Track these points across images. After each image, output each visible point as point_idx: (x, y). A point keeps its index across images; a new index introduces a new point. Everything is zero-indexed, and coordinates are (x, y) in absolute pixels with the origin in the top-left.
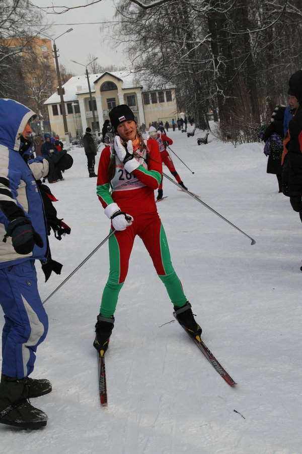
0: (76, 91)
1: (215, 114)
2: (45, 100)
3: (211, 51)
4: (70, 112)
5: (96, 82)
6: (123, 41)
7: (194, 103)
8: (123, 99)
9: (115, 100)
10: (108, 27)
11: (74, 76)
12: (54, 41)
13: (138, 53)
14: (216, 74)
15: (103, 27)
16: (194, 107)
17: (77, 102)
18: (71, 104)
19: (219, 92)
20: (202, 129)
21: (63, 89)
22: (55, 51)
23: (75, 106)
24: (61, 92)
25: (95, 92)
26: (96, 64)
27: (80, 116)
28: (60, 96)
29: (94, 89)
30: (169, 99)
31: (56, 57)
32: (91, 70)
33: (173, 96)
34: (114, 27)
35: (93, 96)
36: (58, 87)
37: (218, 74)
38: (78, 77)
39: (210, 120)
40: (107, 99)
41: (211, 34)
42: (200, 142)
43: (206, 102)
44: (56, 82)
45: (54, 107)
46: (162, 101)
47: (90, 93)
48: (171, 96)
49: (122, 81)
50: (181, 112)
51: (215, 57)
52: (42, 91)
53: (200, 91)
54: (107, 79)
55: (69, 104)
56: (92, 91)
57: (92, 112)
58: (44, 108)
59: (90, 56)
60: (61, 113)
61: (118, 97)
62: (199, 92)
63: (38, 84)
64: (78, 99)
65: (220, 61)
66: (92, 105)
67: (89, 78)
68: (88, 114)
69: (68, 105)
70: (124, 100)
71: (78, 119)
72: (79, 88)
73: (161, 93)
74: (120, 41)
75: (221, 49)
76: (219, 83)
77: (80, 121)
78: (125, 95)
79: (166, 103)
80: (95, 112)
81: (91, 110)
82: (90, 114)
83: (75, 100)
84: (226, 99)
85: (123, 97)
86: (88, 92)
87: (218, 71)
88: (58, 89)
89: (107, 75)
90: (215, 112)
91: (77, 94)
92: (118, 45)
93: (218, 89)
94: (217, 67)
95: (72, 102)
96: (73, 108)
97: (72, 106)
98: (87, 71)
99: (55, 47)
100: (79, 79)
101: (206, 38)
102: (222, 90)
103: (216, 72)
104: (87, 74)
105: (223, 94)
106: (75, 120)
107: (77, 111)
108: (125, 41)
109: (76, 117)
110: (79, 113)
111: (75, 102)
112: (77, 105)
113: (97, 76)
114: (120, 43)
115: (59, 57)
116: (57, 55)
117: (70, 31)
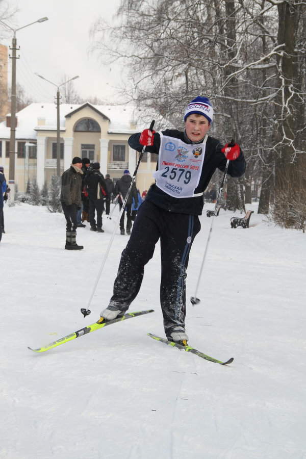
0: (35, 125)
4: (21, 155)
5: (68, 116)
6: (122, 56)
8: (107, 149)
9: (94, 148)
10: (104, 30)
11: (36, 102)
12: (15, 33)
13: (146, 74)
14: (286, 111)
15: (95, 29)
17: (34, 141)
18: (25, 143)
19: (285, 141)
21: (16, 119)
22: (14, 49)
23: (30, 147)
24: (13, 123)
25: (64, 131)
26: (72, 92)
27: (35, 165)
28: (9, 129)
29: (65, 126)
31: (14, 58)
35: (62, 135)
36: (9, 115)
37: (289, 111)
38: (42, 104)
40: (82, 145)
41: (284, 45)
42: (235, 223)
47: (58, 131)
49: (110, 121)
51: (286, 82)
54: (87, 114)
55: (22, 144)
56: (62, 128)
57: (55, 160)
59: (65, 78)
60: (7, 155)
61: (99, 144)
64: (37, 138)
65: (293, 93)
66: (57, 150)
67: (60, 106)
68: (48, 163)
69: (19, 144)
70: (109, 149)
71: (32, 168)
72: (41, 121)
74: (118, 55)
77: (35, 172)
78: (111, 142)
80: (61, 162)
81: (54, 156)
82: (53, 163)
83: (32, 137)
84: (298, 155)
85: (107, 145)
86: (56, 128)
87: (289, 106)
88: (8, 118)
89: (88, 107)
91: (37, 129)
92: (115, 60)
93: (285, 137)
94: (287, 101)
95: (26, 141)
96: (27, 150)
97: (25, 147)
98: (58, 94)
99: (14, 43)
100: (42, 107)
101: (275, 51)
102: (292, 139)
103: (285, 108)
104: (58, 99)
105: (293, 145)
106: (27, 169)
107: (31, 156)
108: (126, 56)
109: (29, 165)
110: (35, 160)
111: (31, 141)
112: (33, 147)
113: (72, 108)
114: (119, 57)
115: (18, 58)
116: (15, 55)
117: (43, 21)
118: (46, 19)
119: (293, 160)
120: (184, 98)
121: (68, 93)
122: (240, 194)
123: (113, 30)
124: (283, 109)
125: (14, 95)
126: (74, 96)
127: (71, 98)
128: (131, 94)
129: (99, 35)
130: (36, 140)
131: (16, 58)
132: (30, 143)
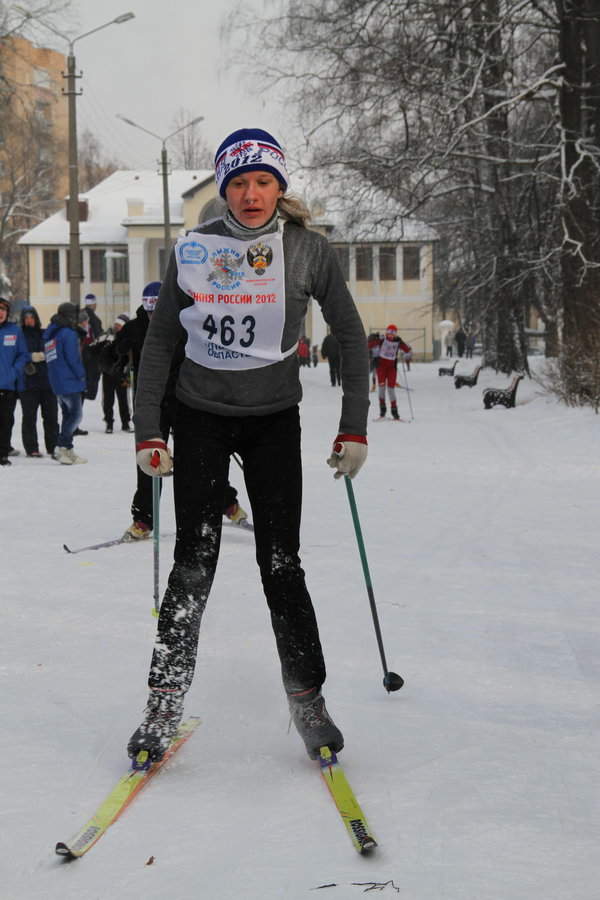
0: (124, 215)
1: (550, 334)
2: (23, 233)
3: (557, 117)
4: (98, 276)
5: (189, 195)
6: (286, 76)
7: (488, 290)
10: (248, 25)
11: (125, 169)
12: (72, 46)
13: (329, 113)
14: (567, 189)
15: (231, 25)
16: (487, 299)
17: (122, 248)
18: (104, 251)
19: (568, 245)
20: (504, 371)
21: (84, 205)
22: (72, 77)
23: (114, 260)
24: (78, 213)
25: (180, 225)
26: (198, 143)
27: (127, 294)
28: (68, 224)
29: (182, 215)
30: (412, 272)
31: (72, 96)
32: (180, 160)
33: (425, 262)
34: (265, 28)
35: (173, 234)
36: (68, 197)
38: (137, 174)
39: (532, 354)
41: (563, 65)
42: (490, 399)
43: (526, 282)
44: (64, 182)
45: (51, 256)
46: (387, 274)
47: (167, 226)
48: (416, 262)
50: (444, 318)
51: (568, 136)
52: (17, 204)
53: (510, 248)
55: (98, 253)
56: (173, 220)
58: (18, 256)
59: (182, 114)
60: (69, 278)
62: (506, 252)
63: (9, 183)
64: (128, 241)
65: (583, 154)
67: (169, 177)
69: (93, 254)
71: (120, 301)
72: (135, 206)
73: (388, 249)
74: (278, 74)
75: (593, 127)
76: (572, 217)
79: (399, 283)
83: (117, 240)
84: (589, 270)
86: (162, 222)
87: (574, 181)
88: (67, 204)
90: (551, 327)
91: (127, 223)
92: (271, 85)
93: (566, 238)
94: (572, 171)
95: (107, 248)
96: (109, 266)
97: (105, 260)
98: (164, 154)
99: (71, 64)
100: (137, 178)
101: (547, 77)
102: (580, 240)
103: (566, 184)
104: (165, 164)
105: (580, 253)
106: (110, 302)
107: (118, 277)
108: (292, 75)
109: (114, 297)
110: (126, 285)
111: (118, 248)
112: (121, 259)
113: (195, 178)
114: (279, 79)
115: (80, 94)
116: (74, 89)
117: (125, 20)
118: (131, 16)
119: (581, 280)
120: (398, 160)
121: (190, 146)
122: (518, 341)
123: (265, 24)
124: (562, 186)
125: (74, 166)
126: (201, 151)
127: (195, 156)
128: (296, 158)
129: (239, 35)
130: (126, 245)
131: (75, 94)
132: (115, 251)
